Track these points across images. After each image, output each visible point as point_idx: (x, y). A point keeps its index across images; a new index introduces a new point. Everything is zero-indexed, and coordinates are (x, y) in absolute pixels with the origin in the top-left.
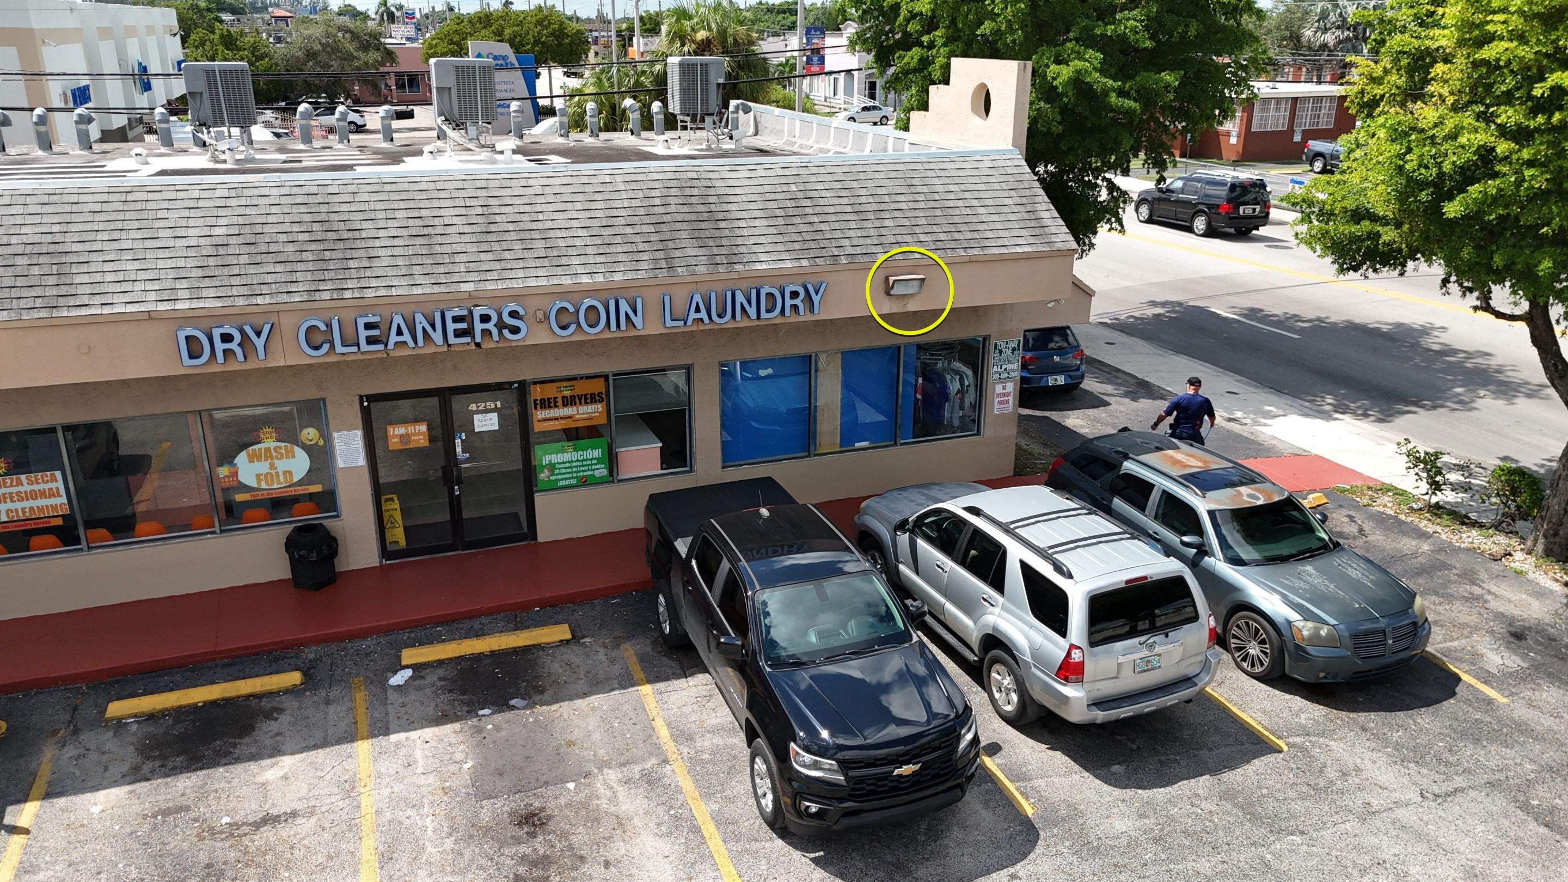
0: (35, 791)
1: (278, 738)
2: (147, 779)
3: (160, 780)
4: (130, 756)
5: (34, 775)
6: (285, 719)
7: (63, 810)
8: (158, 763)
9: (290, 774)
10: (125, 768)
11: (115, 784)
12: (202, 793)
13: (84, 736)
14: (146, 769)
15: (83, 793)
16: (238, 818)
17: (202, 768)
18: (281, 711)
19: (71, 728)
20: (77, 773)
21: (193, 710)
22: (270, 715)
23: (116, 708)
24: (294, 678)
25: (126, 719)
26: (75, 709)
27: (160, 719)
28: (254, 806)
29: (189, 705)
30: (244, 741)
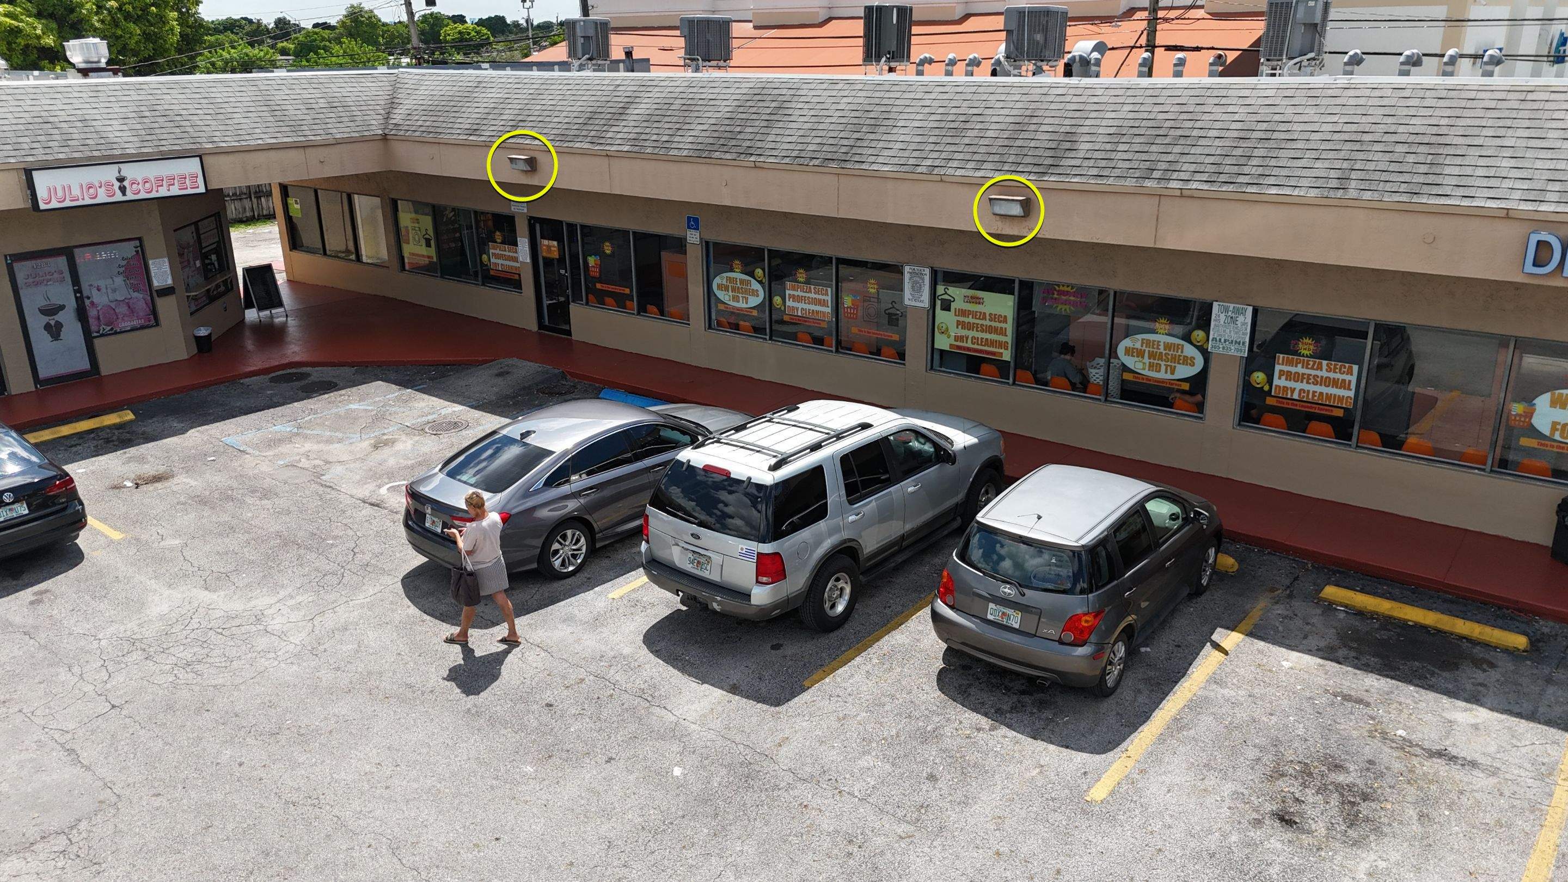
0: (1242, 626)
1: (1480, 688)
2: (1339, 663)
3: (1350, 668)
4: (1330, 636)
5: (1246, 614)
6: (1494, 675)
7: (1259, 651)
8: (1353, 654)
9: (1481, 727)
10: (1322, 644)
11: (1309, 652)
12: (1386, 699)
13: (1296, 604)
14: (1341, 653)
15: (1280, 646)
16: (1414, 738)
17: (1392, 678)
18: (1492, 665)
19: (1288, 592)
20: (1280, 628)
21: (1403, 625)
22: (1478, 663)
23: (1331, 592)
24: (1520, 641)
25: (1337, 605)
26: (1296, 579)
27: (1368, 619)
28: (1434, 736)
29: (1399, 619)
30: (1444, 674)
